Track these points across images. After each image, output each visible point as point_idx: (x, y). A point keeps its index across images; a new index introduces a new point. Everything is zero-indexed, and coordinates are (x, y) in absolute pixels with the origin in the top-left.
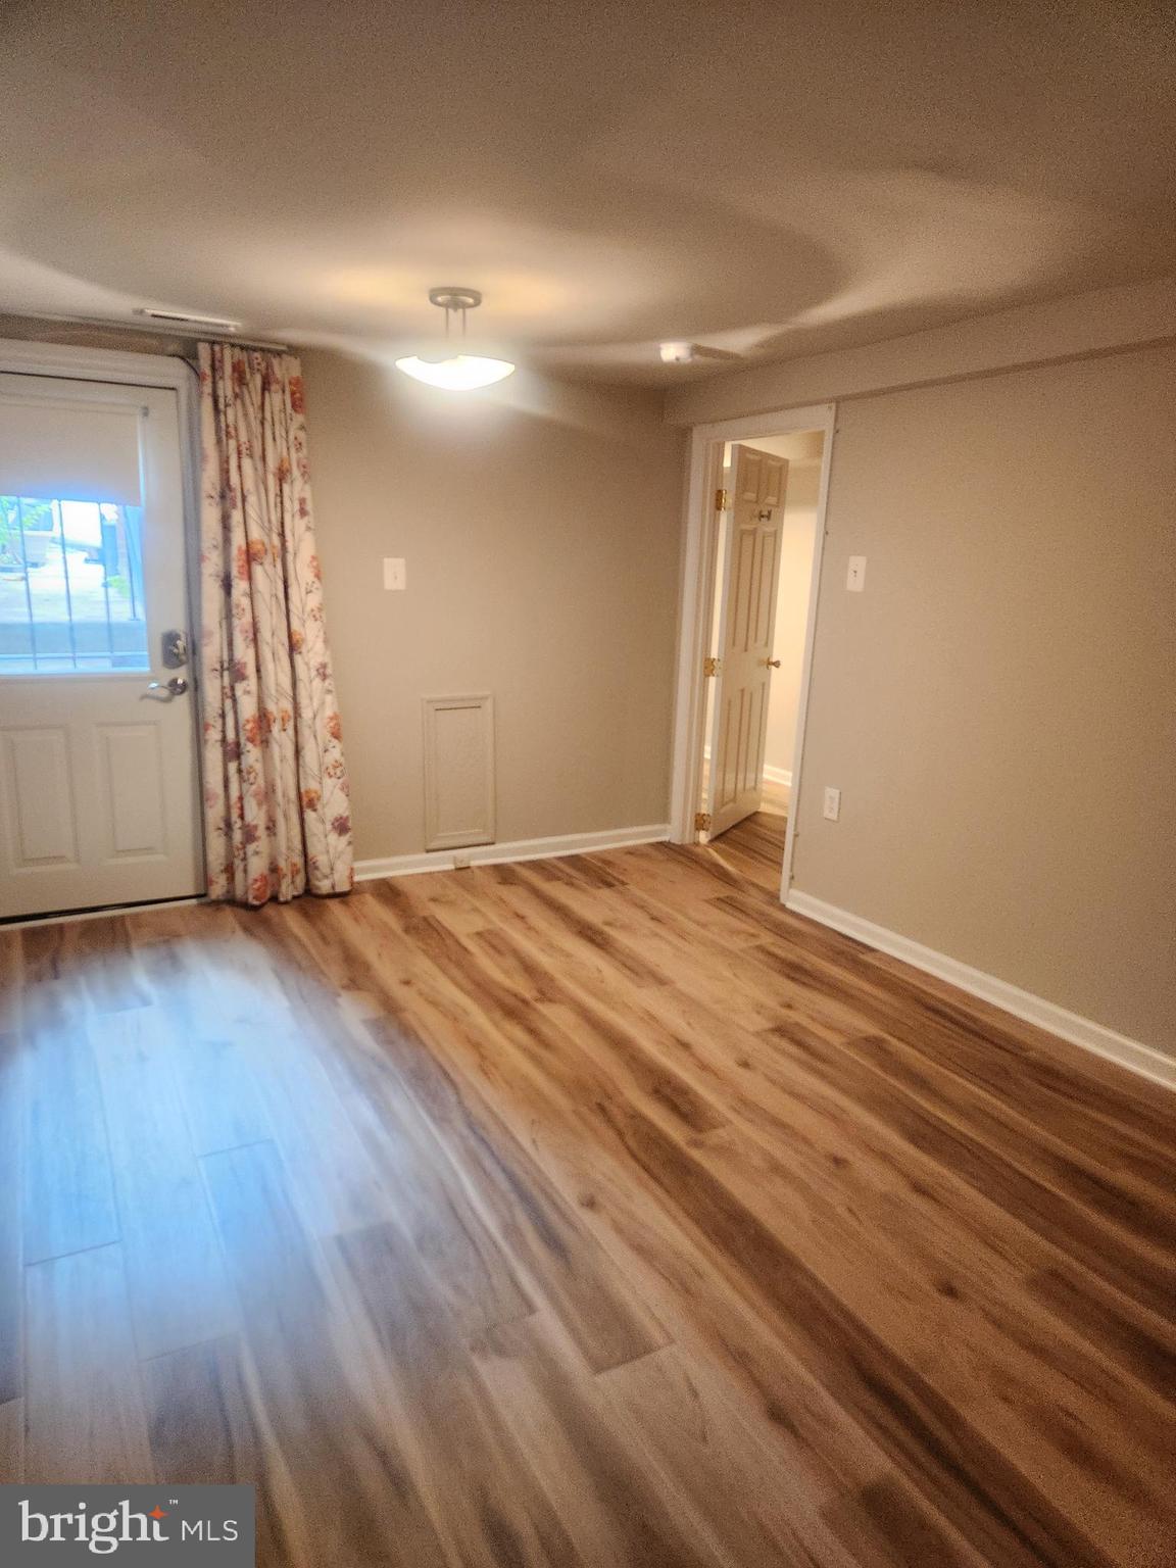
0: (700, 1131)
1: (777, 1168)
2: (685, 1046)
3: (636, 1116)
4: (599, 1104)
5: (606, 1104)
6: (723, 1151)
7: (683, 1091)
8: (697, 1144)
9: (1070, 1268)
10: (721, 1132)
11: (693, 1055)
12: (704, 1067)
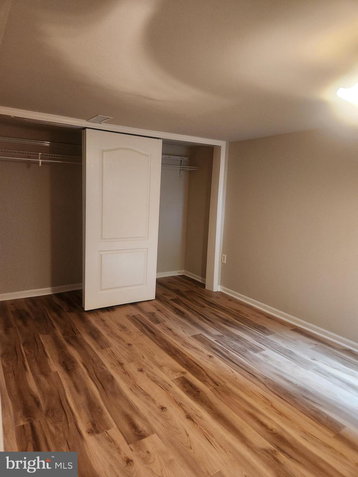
0: (183, 377)
1: (160, 367)
2: (189, 417)
3: (204, 381)
4: (218, 386)
5: (216, 386)
6: (175, 371)
7: (188, 392)
8: (183, 373)
9: (97, 349)
10: (176, 377)
11: (185, 412)
12: (180, 405)
